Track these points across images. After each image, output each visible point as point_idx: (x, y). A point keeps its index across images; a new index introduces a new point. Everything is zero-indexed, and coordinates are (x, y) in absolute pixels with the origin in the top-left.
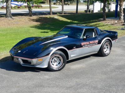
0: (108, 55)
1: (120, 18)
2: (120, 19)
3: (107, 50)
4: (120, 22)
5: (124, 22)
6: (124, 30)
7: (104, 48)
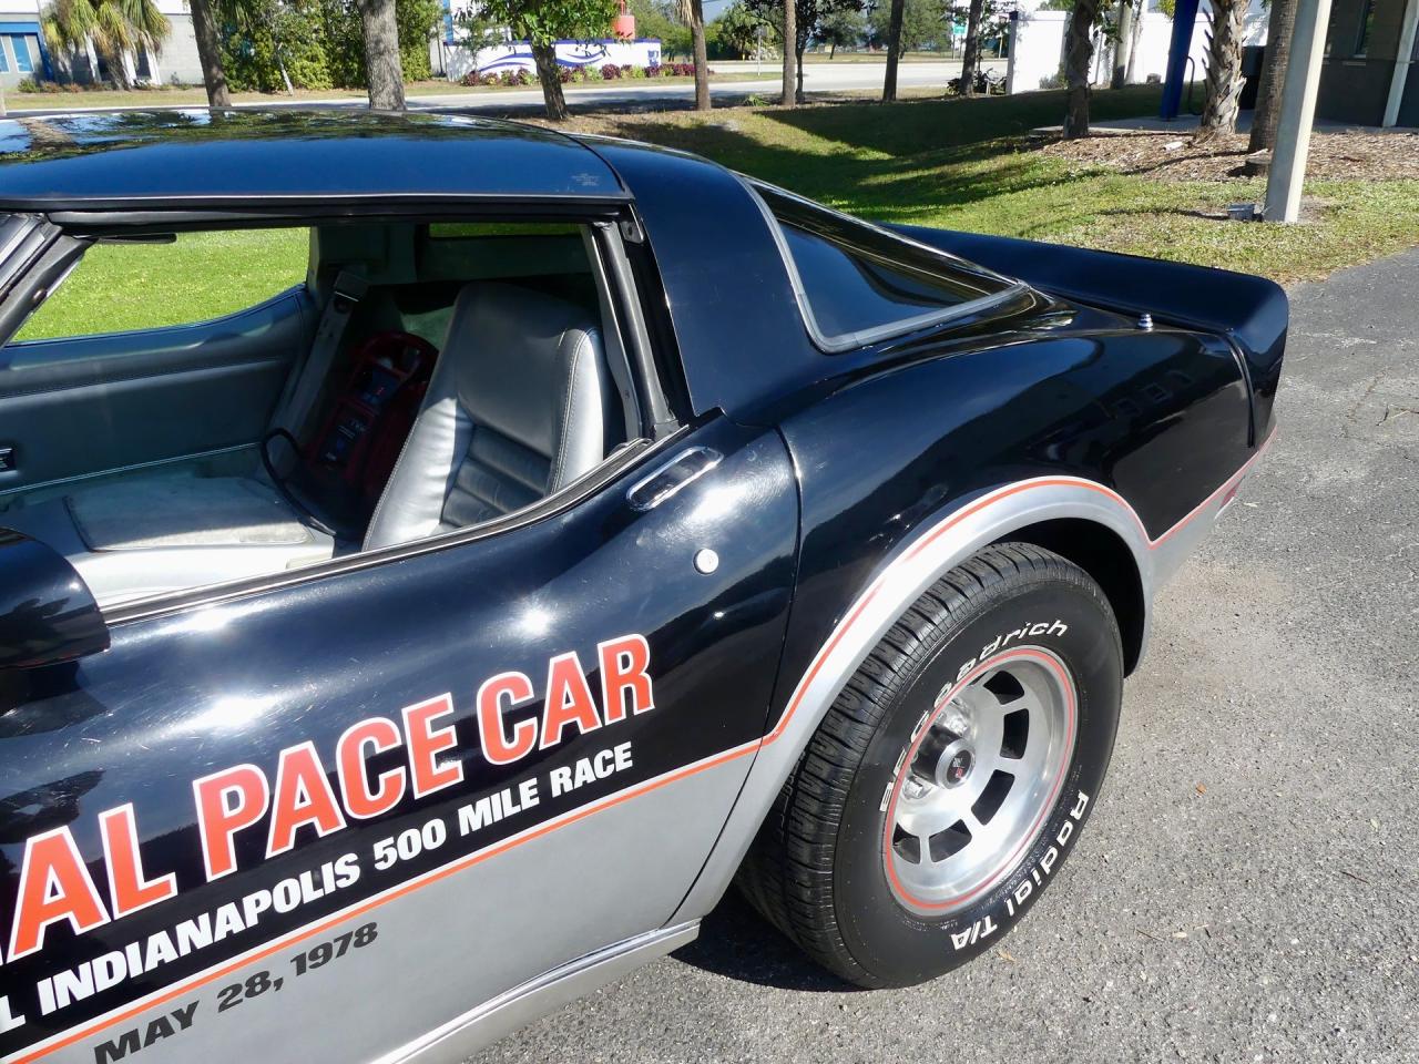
0: (1004, 922)
1: (1213, 111)
2: (1205, 123)
3: (999, 786)
4: (1209, 147)
5: (1251, 150)
6: (1259, 218)
7: (927, 764)
